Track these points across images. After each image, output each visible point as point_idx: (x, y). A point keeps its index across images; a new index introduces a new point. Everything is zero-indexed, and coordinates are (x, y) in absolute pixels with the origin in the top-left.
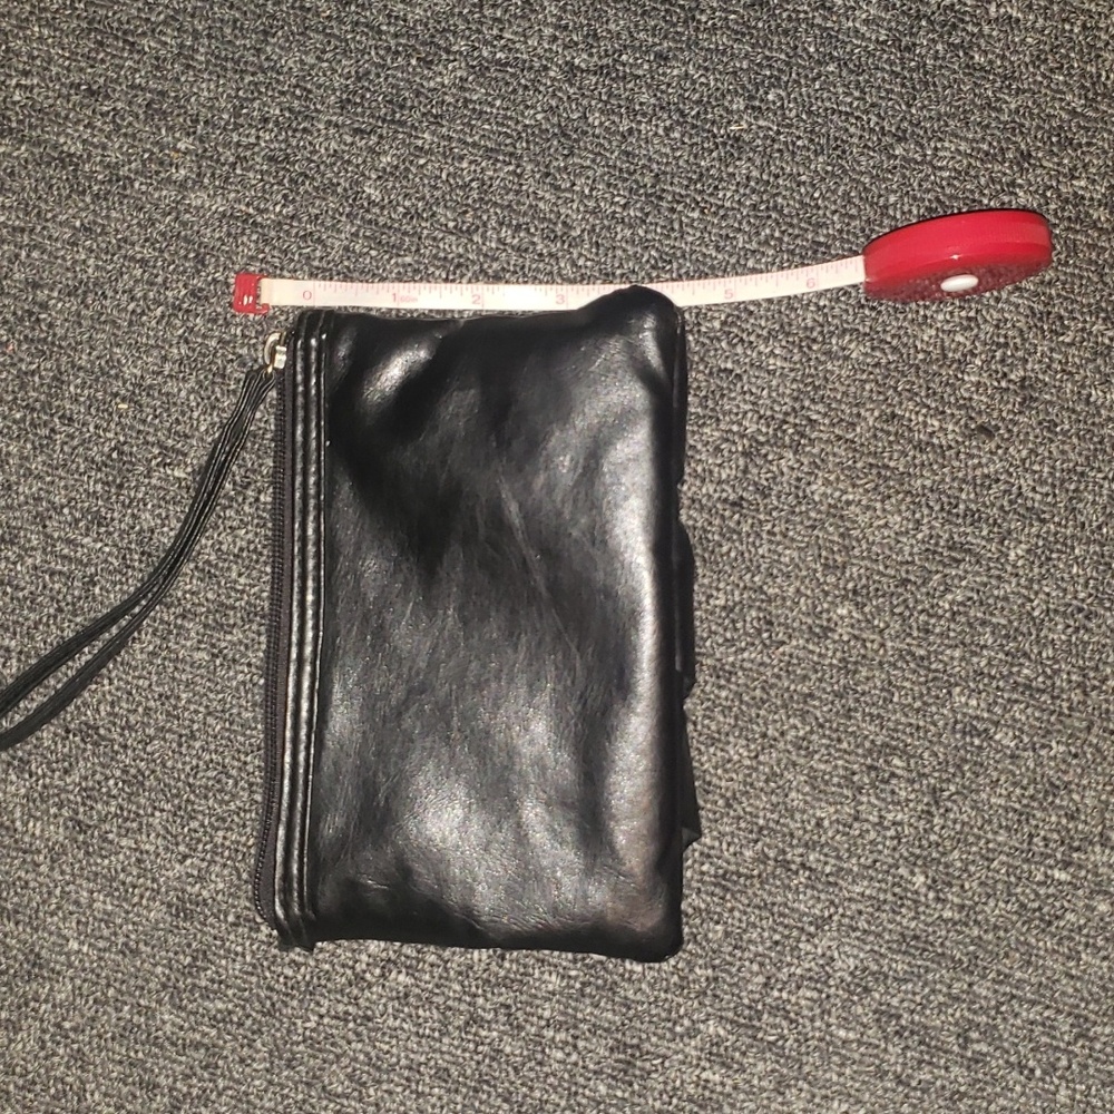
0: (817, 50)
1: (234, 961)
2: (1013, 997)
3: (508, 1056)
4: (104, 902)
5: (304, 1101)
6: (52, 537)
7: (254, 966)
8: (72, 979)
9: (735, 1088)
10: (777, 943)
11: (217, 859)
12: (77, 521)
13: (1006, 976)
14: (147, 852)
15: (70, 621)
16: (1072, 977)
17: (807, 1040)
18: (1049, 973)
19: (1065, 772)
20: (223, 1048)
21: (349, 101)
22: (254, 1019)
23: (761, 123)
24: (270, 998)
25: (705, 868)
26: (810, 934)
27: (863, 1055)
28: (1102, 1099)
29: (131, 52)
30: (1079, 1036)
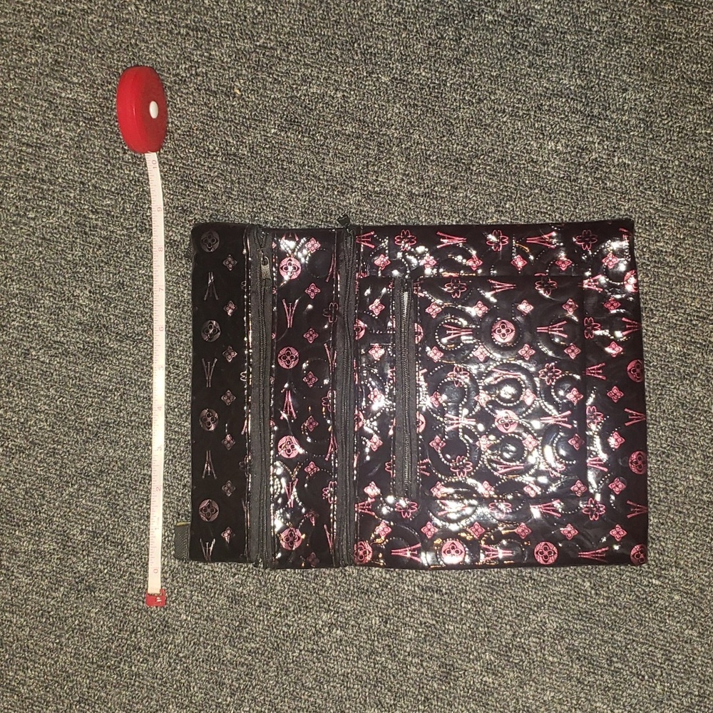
0: (530, 182)
1: (259, 624)
2: (634, 641)
3: (390, 670)
4: (198, 596)
5: (294, 691)
6: (170, 423)
7: (269, 627)
8: (183, 633)
9: (500, 685)
10: (518, 615)
11: (250, 575)
12: (182, 414)
13: (630, 631)
14: (217, 572)
15: (179, 462)
16: (662, 631)
17: (533, 662)
18: (651, 630)
19: (658, 532)
20: (255, 666)
21: (305, 212)
22: (269, 652)
23: (503, 218)
24: (277, 642)
25: (483, 579)
26: (535, 611)
27: (561, 669)
28: (678, 691)
29: (202, 191)
30: (666, 660)
